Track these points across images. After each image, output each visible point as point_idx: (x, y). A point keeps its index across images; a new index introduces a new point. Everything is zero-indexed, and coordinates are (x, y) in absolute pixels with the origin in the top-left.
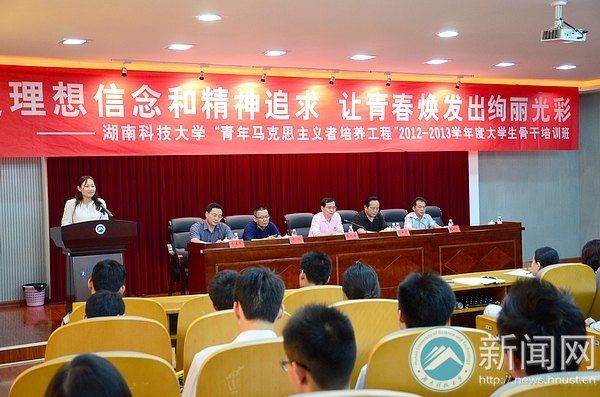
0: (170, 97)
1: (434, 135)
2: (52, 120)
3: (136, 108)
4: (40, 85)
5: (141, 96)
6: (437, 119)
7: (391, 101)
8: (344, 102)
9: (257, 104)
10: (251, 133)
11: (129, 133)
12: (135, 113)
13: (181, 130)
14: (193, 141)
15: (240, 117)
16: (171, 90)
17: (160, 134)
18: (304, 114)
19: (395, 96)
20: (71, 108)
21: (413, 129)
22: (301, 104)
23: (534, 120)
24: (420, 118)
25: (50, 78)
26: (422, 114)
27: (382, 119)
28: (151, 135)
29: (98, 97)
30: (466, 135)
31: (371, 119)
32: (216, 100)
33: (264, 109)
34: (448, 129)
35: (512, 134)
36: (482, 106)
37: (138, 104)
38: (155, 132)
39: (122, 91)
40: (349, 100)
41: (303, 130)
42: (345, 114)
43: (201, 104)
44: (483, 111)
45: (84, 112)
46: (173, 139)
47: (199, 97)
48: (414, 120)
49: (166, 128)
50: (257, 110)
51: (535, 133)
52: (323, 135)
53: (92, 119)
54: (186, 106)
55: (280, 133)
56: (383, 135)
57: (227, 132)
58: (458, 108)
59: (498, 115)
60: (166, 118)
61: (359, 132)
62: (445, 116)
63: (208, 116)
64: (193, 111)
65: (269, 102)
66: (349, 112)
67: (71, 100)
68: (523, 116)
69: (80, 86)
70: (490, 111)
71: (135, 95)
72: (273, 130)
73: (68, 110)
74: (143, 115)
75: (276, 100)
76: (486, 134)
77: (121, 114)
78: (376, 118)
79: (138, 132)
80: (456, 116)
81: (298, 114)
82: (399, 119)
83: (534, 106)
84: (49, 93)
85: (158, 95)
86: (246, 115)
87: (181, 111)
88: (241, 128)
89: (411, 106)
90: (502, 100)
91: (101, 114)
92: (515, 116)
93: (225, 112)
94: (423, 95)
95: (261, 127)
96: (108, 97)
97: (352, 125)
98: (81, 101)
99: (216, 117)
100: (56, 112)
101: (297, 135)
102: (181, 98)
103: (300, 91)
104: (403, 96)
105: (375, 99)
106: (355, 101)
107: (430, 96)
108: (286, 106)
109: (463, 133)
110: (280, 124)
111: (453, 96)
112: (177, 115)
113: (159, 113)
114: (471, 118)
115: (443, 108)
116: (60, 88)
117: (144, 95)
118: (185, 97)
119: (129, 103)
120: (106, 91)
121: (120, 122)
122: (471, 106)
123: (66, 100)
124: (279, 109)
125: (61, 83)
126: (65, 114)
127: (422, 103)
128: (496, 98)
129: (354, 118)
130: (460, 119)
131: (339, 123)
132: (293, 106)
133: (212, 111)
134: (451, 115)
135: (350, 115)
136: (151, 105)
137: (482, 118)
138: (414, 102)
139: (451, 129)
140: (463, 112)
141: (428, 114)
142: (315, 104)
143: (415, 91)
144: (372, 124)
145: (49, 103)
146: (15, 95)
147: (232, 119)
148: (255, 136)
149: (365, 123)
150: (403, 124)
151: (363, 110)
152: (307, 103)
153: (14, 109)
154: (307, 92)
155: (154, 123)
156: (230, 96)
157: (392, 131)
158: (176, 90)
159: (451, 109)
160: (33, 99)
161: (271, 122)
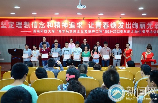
0: (47, 24)
1: (115, 32)
2: (23, 29)
3: (40, 26)
4: (21, 22)
5: (41, 24)
6: (116, 28)
7: (102, 24)
8: (89, 24)
10: (65, 31)
11: (38, 31)
12: (40, 27)
13: (49, 31)
14: (52, 33)
15: (63, 28)
16: (47, 22)
17: (45, 32)
18: (79, 27)
19: (104, 23)
20: (27, 26)
21: (108, 31)
22: (78, 25)
23: (147, 28)
24: (111, 28)
25: (23, 21)
27: (100, 28)
28: (43, 32)
29: (32, 24)
30: (124, 32)
32: (57, 24)
34: (119, 30)
35: (140, 32)
36: (130, 25)
37: (40, 25)
38: (44, 31)
39: (37, 23)
40: (91, 24)
41: (78, 31)
42: (90, 27)
43: (54, 25)
45: (29, 27)
46: (48, 33)
48: (109, 29)
49: (46, 30)
50: (67, 26)
51: (147, 32)
52: (84, 32)
53: (31, 29)
55: (73, 31)
56: (100, 32)
57: (60, 31)
58: (122, 25)
59: (135, 27)
60: (46, 28)
61: (93, 31)
62: (119, 27)
63: (56, 28)
65: (70, 25)
66: (91, 26)
67: (27, 25)
68: (144, 27)
69: (29, 22)
70: (133, 26)
71: (40, 24)
72: (71, 31)
73: (26, 27)
74: (41, 28)
75: (72, 24)
76: (131, 32)
77: (37, 28)
78: (98, 28)
79: (40, 31)
81: (77, 27)
82: (105, 28)
83: (147, 25)
84: (23, 24)
85: (44, 24)
87: (49, 27)
88: (63, 30)
89: (108, 25)
90: (137, 23)
91: (33, 28)
92: (141, 27)
93: (59, 27)
94: (112, 22)
95: (68, 30)
96: (34, 24)
97: (91, 30)
98: (29, 25)
99: (57, 28)
100: (24, 27)
101: (77, 32)
102: (49, 24)
103: (78, 22)
104: (106, 22)
105: (98, 24)
106: (92, 24)
107: (114, 23)
108: (74, 25)
109: (123, 32)
110: (73, 29)
111: (121, 22)
112: (49, 28)
113: (45, 27)
114: (126, 28)
116: (25, 23)
117: (42, 24)
119: (38, 25)
120: (34, 23)
121: (36, 29)
122: (127, 25)
123: (26, 25)
124: (72, 26)
125: (25, 22)
126: (26, 28)
127: (111, 24)
128: (135, 23)
129: (92, 28)
130: (123, 28)
131: (88, 29)
132: (76, 25)
133: (56, 27)
134: (120, 27)
135: (91, 27)
136: (43, 26)
137: (130, 28)
138: (109, 24)
139: (120, 31)
140: (124, 26)
141: (113, 27)
142: (81, 25)
143: (109, 21)
144: (97, 29)
145: (23, 25)
146: (17, 24)
147: (61, 28)
148: (67, 32)
149: (95, 29)
150: (106, 29)
151: (94, 26)
152: (80, 25)
153: (16, 27)
154: (80, 22)
155: (44, 29)
156: (61, 23)
157: (103, 31)
158: (48, 22)
159: (120, 25)
160: (20, 25)
161: (71, 29)
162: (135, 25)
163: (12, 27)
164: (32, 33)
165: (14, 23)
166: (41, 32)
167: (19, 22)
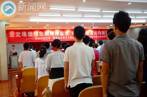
0: (45, 33)
2: (28, 37)
4: (26, 32)
10: (58, 38)
11: (39, 38)
14: (49, 39)
15: (56, 36)
16: (45, 32)
22: (66, 33)
25: (27, 31)
28: (42, 39)
29: (34, 33)
30: (94, 37)
32: (52, 33)
33: (60, 34)
35: (102, 37)
36: (97, 32)
38: (43, 38)
39: (38, 32)
44: (97, 33)
47: (49, 33)
49: (44, 38)
50: (59, 34)
52: (70, 38)
53: (33, 37)
55: (62, 38)
57: (54, 38)
58: (92, 33)
62: (90, 34)
63: (51, 36)
64: (48, 35)
65: (60, 33)
67: (30, 34)
68: (104, 34)
69: (32, 32)
70: (98, 33)
71: (40, 33)
72: (61, 37)
74: (41, 36)
75: (62, 33)
76: (97, 37)
77: (38, 36)
80: (92, 34)
81: (65, 35)
84: (27, 33)
85: (43, 33)
86: (57, 35)
87: (47, 35)
91: (35, 36)
93: (54, 35)
98: (32, 34)
99: (52, 36)
100: (28, 36)
101: (65, 38)
103: (66, 31)
107: (87, 31)
108: (63, 34)
110: (62, 36)
112: (46, 36)
113: (43, 35)
114: (95, 34)
115: (90, 33)
116: (29, 32)
118: (47, 33)
119: (39, 34)
120: (35, 32)
121: (38, 37)
122: (95, 32)
126: (29, 36)
128: (99, 31)
130: (93, 35)
131: (72, 36)
132: (64, 34)
133: (51, 35)
137: (97, 34)
139: (91, 36)
140: (93, 33)
141: (87, 34)
142: (68, 33)
145: (27, 35)
146: (22, 34)
153: (22, 36)
154: (67, 31)
155: (43, 37)
156: (54, 32)
160: (25, 34)
161: (61, 36)
162: (100, 33)
163: (18, 36)
164: (34, 40)
165: (20, 33)
166: (41, 39)
167: (24, 32)
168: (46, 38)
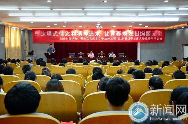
1: (126, 39)
2: (53, 37)
4: (51, 32)
6: (127, 36)
7: (116, 33)
8: (105, 33)
9: (87, 33)
10: (86, 39)
11: (64, 39)
14: (75, 40)
15: (84, 36)
19: (117, 32)
21: (121, 38)
23: (152, 36)
25: (52, 30)
26: (123, 35)
27: (114, 36)
28: (68, 39)
29: (60, 33)
31: (111, 36)
32: (80, 33)
34: (129, 38)
35: (146, 39)
36: (138, 33)
40: (106, 33)
41: (97, 38)
42: (106, 35)
43: (77, 34)
44: (139, 34)
45: (57, 36)
47: (77, 33)
48: (121, 36)
50: (87, 35)
51: (152, 39)
52: (101, 39)
53: (59, 37)
54: (74, 34)
55: (92, 39)
56: (114, 39)
57: (82, 39)
58: (132, 34)
59: (143, 35)
60: (71, 36)
61: (109, 38)
63: (78, 36)
64: (75, 35)
65: (90, 33)
67: (55, 34)
68: (149, 35)
69: (57, 31)
70: (140, 34)
71: (66, 33)
74: (67, 36)
75: (91, 33)
76: (139, 39)
77: (63, 36)
78: (113, 36)
80: (132, 35)
81: (96, 35)
83: (152, 33)
84: (52, 33)
85: (69, 33)
86: (85, 35)
87: (73, 35)
88: (84, 38)
92: (147, 35)
93: (81, 35)
97: (107, 37)
98: (57, 34)
101: (95, 39)
104: (119, 31)
105: (113, 32)
106: (108, 33)
107: (125, 31)
108: (93, 34)
109: (133, 39)
110: (92, 37)
111: (131, 31)
112: (73, 36)
114: (135, 35)
116: (54, 32)
117: (67, 33)
121: (63, 37)
122: (135, 33)
126: (55, 36)
127: (123, 33)
129: (107, 36)
130: (133, 36)
131: (104, 37)
132: (95, 34)
133: (79, 35)
137: (139, 36)
138: (121, 33)
140: (134, 34)
141: (125, 35)
143: (122, 30)
144: (111, 37)
145: (52, 34)
146: (47, 33)
147: (83, 36)
148: (87, 39)
149: (110, 37)
150: (119, 37)
151: (109, 34)
152: (98, 33)
153: (47, 35)
154: (97, 31)
155: (69, 37)
156: (82, 32)
157: (116, 38)
158: (72, 32)
159: (130, 34)
160: (50, 34)
161: (90, 37)
162: (143, 33)
163: (43, 36)
164: (59, 40)
165: (45, 32)
166: (67, 39)
167: (49, 32)
168: (72, 39)
